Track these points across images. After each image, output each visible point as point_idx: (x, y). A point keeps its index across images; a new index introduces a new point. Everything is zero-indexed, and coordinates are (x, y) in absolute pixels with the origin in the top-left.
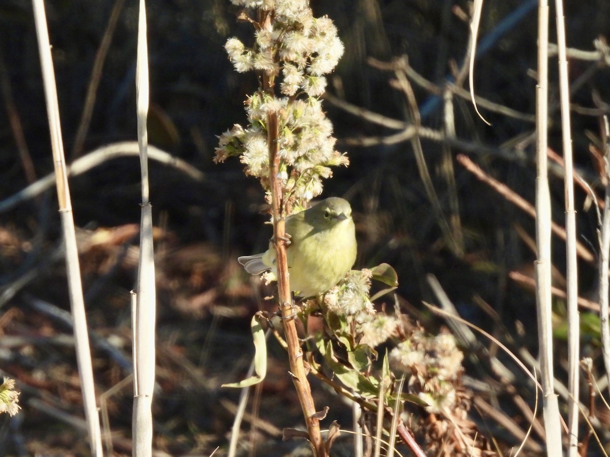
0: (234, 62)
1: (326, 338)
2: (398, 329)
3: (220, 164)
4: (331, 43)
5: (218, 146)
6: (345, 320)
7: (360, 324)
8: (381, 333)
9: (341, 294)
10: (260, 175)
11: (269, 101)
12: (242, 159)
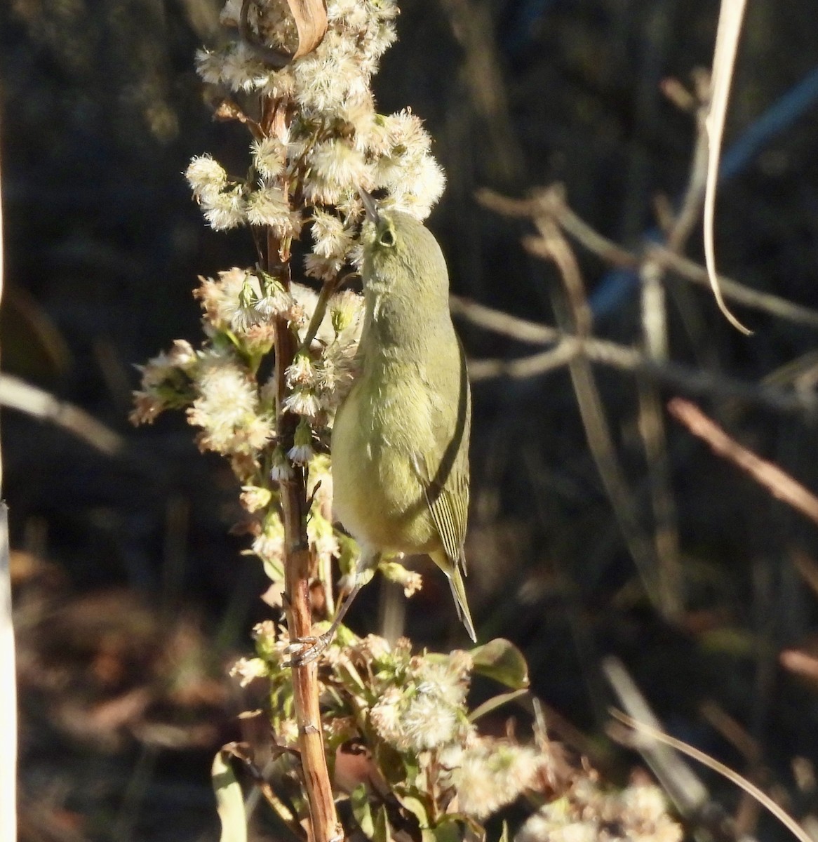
0: (205, 207)
1: (374, 799)
3: (145, 427)
4: (417, 170)
5: (140, 388)
6: (414, 762)
7: (447, 770)
8: (505, 784)
9: (404, 705)
10: (231, 449)
12: (191, 415)
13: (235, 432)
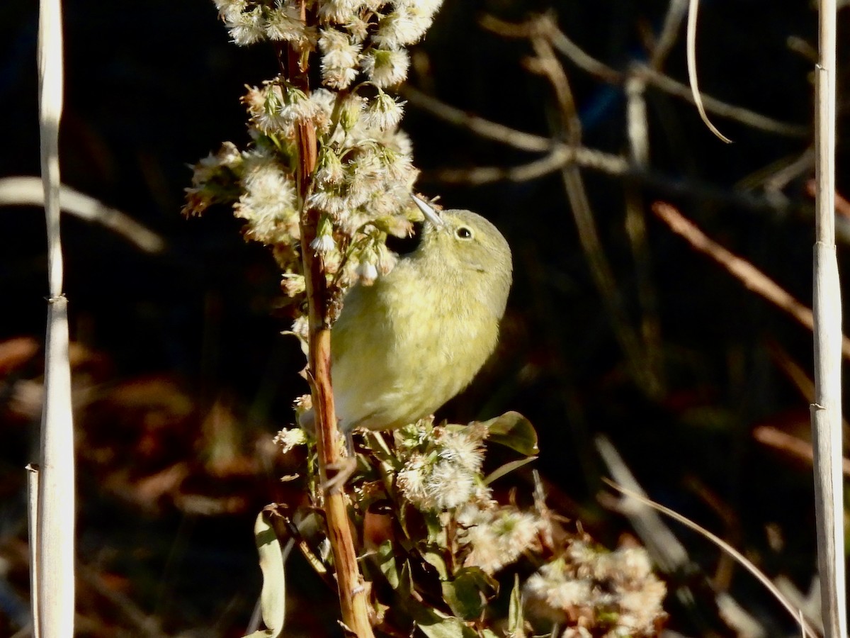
0: (228, 25)
1: (399, 555)
2: (540, 536)
3: (194, 220)
5: (191, 185)
6: (435, 522)
7: (465, 528)
8: (508, 546)
9: (427, 470)
10: (273, 239)
11: (300, 100)
12: (237, 209)
13: (276, 225)
